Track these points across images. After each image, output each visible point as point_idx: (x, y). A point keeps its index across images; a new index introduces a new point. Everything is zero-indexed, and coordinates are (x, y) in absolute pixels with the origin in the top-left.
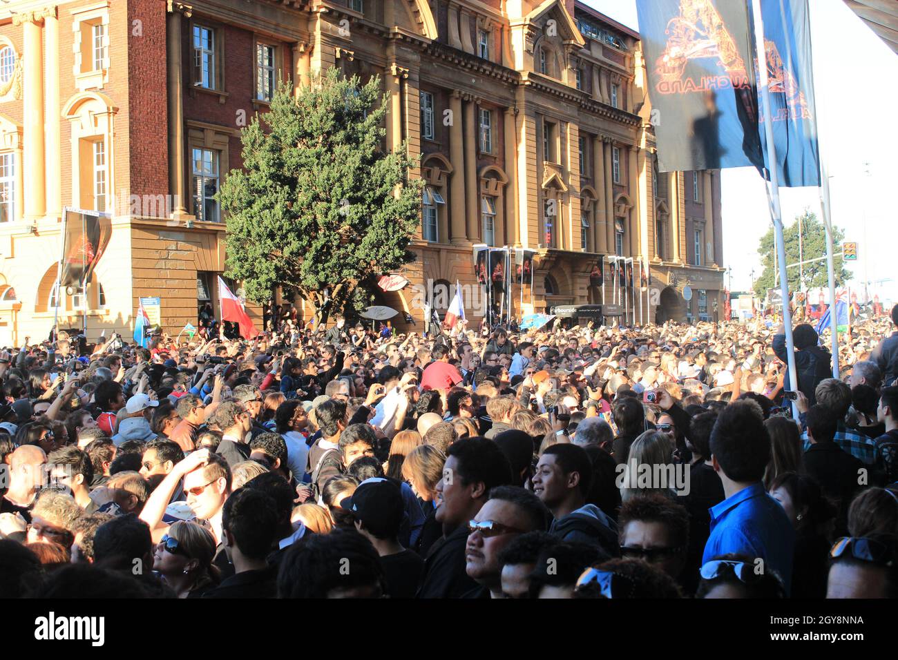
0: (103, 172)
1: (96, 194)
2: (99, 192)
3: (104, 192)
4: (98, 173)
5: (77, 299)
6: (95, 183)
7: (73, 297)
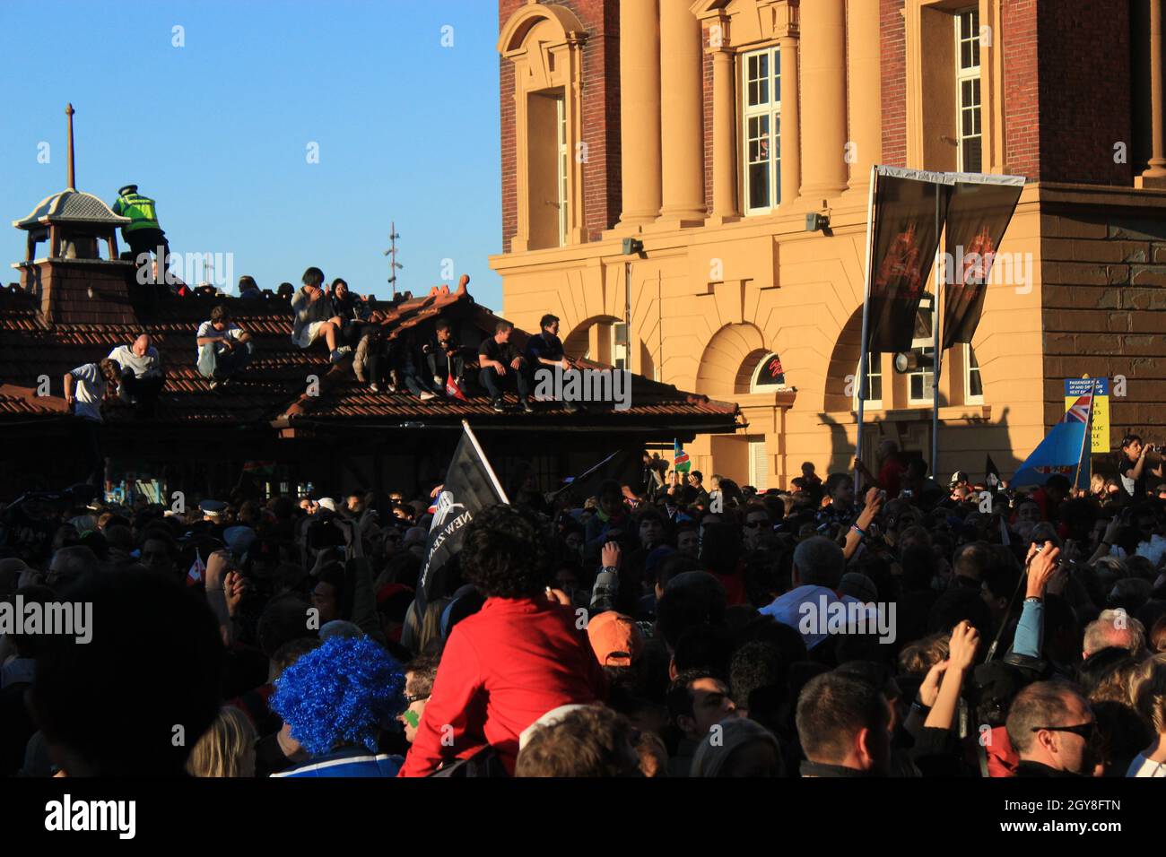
0: (977, 82)
1: (960, 136)
2: (967, 131)
3: (978, 130)
4: (966, 85)
5: (917, 382)
6: (959, 109)
7: (909, 376)
